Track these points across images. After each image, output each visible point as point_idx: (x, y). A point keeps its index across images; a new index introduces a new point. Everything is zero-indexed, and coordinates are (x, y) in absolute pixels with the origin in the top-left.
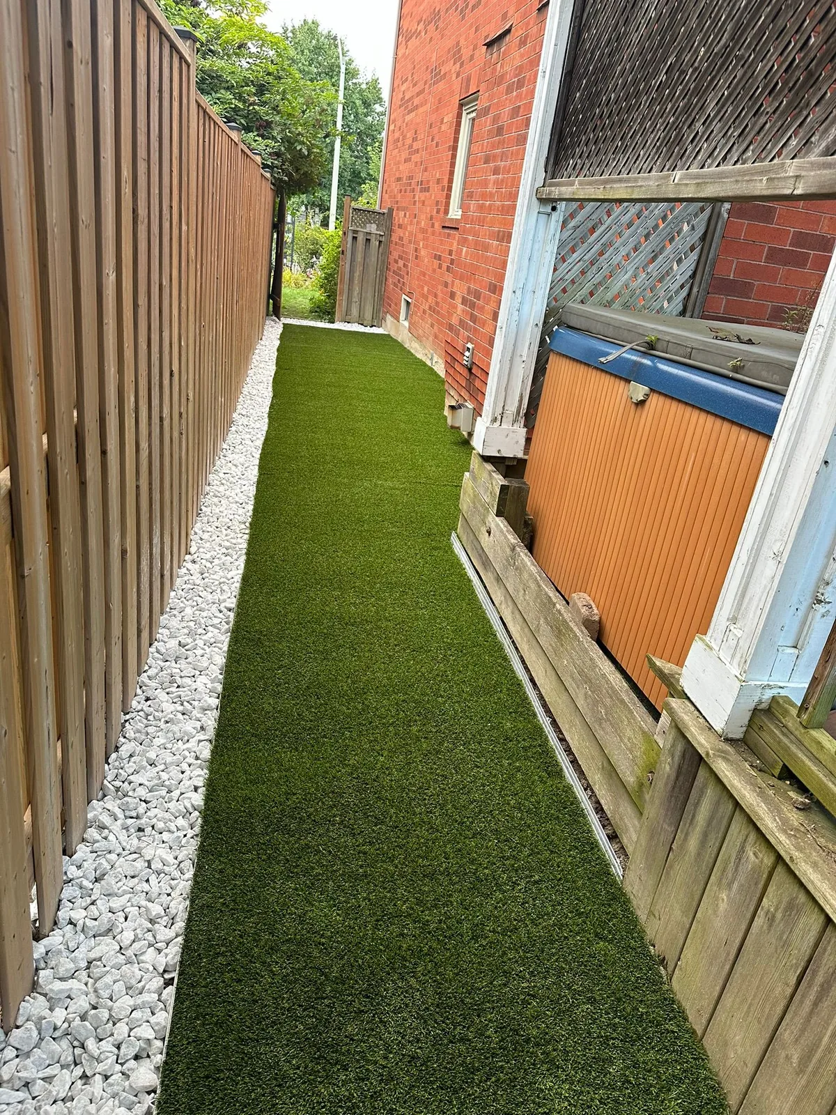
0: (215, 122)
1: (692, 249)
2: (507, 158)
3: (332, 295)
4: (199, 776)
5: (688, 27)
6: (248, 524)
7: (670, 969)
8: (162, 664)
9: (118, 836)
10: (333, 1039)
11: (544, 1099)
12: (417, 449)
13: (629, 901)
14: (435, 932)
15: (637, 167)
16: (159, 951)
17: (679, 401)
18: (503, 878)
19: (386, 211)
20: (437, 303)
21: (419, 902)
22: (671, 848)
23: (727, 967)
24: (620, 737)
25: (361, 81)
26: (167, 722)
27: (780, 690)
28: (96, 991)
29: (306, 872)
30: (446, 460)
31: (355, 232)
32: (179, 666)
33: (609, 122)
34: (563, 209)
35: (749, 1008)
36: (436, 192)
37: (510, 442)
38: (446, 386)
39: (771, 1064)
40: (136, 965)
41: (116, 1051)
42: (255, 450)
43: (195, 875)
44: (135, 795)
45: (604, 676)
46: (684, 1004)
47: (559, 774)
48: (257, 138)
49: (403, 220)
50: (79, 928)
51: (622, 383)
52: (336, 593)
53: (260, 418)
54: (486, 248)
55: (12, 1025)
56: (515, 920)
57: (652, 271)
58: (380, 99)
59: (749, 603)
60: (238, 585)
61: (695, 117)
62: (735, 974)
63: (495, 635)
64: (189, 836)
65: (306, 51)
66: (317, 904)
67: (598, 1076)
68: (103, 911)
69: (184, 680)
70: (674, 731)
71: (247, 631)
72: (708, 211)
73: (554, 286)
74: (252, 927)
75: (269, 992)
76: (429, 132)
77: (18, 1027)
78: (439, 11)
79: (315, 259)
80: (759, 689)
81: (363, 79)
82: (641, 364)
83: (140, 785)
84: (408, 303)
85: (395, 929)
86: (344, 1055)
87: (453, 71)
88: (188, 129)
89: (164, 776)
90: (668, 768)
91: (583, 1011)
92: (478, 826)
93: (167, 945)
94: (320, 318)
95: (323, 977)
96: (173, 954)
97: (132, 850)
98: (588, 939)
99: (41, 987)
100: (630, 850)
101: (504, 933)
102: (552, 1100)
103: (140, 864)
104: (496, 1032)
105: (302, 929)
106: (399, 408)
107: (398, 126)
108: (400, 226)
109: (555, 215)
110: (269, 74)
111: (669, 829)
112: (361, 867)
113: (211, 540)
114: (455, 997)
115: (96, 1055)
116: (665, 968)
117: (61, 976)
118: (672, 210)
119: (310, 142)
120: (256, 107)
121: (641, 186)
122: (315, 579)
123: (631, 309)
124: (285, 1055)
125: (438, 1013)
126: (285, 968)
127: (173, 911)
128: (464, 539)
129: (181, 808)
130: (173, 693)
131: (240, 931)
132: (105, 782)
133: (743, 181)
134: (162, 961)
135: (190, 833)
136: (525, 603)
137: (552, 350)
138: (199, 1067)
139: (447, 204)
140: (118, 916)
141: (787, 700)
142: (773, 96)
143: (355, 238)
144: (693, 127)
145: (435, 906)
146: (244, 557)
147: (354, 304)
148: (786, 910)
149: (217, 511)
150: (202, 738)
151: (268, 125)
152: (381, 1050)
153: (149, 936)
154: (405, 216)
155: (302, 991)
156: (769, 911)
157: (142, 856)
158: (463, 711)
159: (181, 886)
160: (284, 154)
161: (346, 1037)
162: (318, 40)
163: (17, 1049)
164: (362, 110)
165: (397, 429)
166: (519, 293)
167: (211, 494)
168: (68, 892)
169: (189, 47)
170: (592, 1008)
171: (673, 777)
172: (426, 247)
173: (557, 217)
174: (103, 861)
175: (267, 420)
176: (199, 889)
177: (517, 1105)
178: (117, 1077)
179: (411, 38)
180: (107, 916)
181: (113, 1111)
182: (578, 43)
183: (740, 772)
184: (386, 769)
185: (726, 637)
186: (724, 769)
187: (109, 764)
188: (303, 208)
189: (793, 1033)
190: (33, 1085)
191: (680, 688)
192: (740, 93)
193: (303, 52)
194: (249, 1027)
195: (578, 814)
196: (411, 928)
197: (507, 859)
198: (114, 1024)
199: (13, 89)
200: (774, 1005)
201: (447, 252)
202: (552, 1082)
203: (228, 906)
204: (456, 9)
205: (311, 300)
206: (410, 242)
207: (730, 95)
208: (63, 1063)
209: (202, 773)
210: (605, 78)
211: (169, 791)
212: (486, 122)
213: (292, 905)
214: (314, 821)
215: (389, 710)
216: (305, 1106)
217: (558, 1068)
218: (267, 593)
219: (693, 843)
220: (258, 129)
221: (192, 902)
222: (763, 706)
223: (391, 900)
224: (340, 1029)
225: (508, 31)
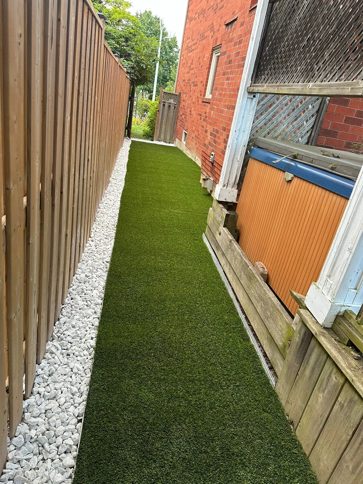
0: (110, 53)
1: (313, 116)
2: (233, 73)
3: (153, 129)
4: (93, 333)
5: (318, 22)
6: (115, 226)
7: (295, 426)
8: (79, 284)
9: (59, 357)
10: (150, 449)
11: (240, 480)
12: (188, 197)
13: (277, 396)
14: (194, 405)
15: (293, 80)
16: (76, 407)
17: (307, 181)
18: (223, 383)
19: (178, 94)
20: (199, 134)
21: (187, 392)
22: (297, 374)
23: (321, 426)
24: (276, 325)
25: (168, 37)
26: (80, 309)
27: (348, 307)
28: (49, 423)
29: (139, 376)
30: (201, 202)
31: (164, 102)
32: (86, 285)
33: (281, 60)
34: (258, 97)
35: (331, 444)
36: (200, 87)
37: (231, 196)
38: (202, 170)
39: (340, 469)
40: (66, 413)
41: (57, 449)
42: (119, 194)
43: (91, 375)
44: (66, 340)
45: (270, 298)
46: (301, 442)
47: (248, 340)
48: (124, 60)
49: (185, 98)
50: (42, 396)
51: (282, 172)
52: (153, 257)
53: (121, 181)
54: (222, 112)
55: (13, 436)
56: (228, 402)
57: (295, 125)
58: (176, 45)
59: (336, 270)
60: (111, 252)
61: (319, 60)
62: (325, 429)
63: (221, 278)
64: (89, 358)
65: (146, 24)
66: (143, 390)
67: (264, 471)
68: (52, 389)
69: (88, 291)
70: (301, 323)
71: (115, 272)
72: (320, 100)
73: (253, 129)
74: (115, 399)
75: (123, 427)
76: (198, 61)
77: (16, 437)
78: (205, 9)
79: (145, 113)
80: (340, 306)
81: (170, 37)
82: (290, 165)
83: (68, 335)
84: (186, 134)
85: (177, 403)
86: (154, 456)
87: (210, 35)
88: (100, 56)
89: (79, 332)
90: (297, 339)
91: (257, 442)
92: (213, 361)
93: (79, 405)
94: (147, 139)
95: (146, 422)
96: (81, 409)
97: (65, 363)
98: (260, 412)
99: (26, 420)
100: (278, 374)
101: (223, 407)
102: (243, 480)
103: (68, 370)
104: (220, 450)
105: (137, 401)
106: (181, 179)
107: (184, 58)
108: (184, 101)
109: (255, 99)
110: (130, 33)
111: (297, 365)
112: (162, 375)
113: (100, 232)
114: (202, 434)
115: (49, 450)
116: (293, 426)
117: (34, 416)
118: (305, 99)
119: (147, 63)
120: (124, 47)
121: (294, 89)
122: (144, 251)
123: (285, 141)
124: (129, 455)
125: (195, 440)
126: (130, 417)
127: (82, 390)
128: (208, 236)
129: (86, 346)
130: (83, 297)
131: (110, 400)
132: (54, 334)
133: (340, 88)
134: (77, 412)
135: (89, 357)
136: (235, 265)
137: (251, 157)
138: (92, 458)
139: (205, 92)
140: (59, 391)
141: (352, 312)
142: (354, 53)
143: (164, 105)
144: (318, 64)
145: (194, 394)
146: (114, 240)
147: (162, 133)
148: (349, 402)
149: (103, 219)
150: (95, 316)
151: (129, 55)
152: (170, 455)
153: (72, 401)
154: (186, 96)
155: (137, 427)
156: (341, 402)
157: (69, 366)
158: (207, 311)
159: (85, 380)
160: (135, 68)
161: (155, 448)
162: (151, 19)
163: (15, 446)
164: (168, 50)
165: (179, 188)
166: (237, 131)
167: (100, 212)
168: (38, 380)
169: (103, 21)
170: (261, 441)
171: (300, 343)
172: (195, 110)
173: (256, 100)
174: (52, 367)
175: (124, 182)
176: (93, 381)
177: (228, 481)
178: (57, 461)
179: (192, 20)
180: (53, 391)
181: (55, 475)
182: (268, 26)
183: (330, 342)
184: (173, 334)
185: (326, 283)
186: (323, 340)
187: (55, 326)
188: (141, 91)
189: (350, 456)
190: (22, 462)
191: (304, 305)
192: (339, 51)
193: (144, 24)
194: (114, 442)
195: (256, 357)
196: (184, 403)
197: (225, 375)
198: (56, 438)
199: (38, 38)
200: (342, 444)
201: (204, 112)
202: (243, 472)
203: (105, 390)
204: (213, 9)
205: (144, 130)
206: (188, 108)
207: (335, 51)
208: (34, 453)
209: (95, 332)
210: (280, 43)
211: (81, 339)
212: (224, 58)
213: (133, 390)
214: (143, 355)
215: (175, 308)
216: (137, 477)
217: (246, 466)
218: (123, 256)
219: (308, 372)
220: (125, 57)
221: (90, 387)
222: (341, 314)
223: (175, 390)
224: (153, 445)
225: (236, 20)
